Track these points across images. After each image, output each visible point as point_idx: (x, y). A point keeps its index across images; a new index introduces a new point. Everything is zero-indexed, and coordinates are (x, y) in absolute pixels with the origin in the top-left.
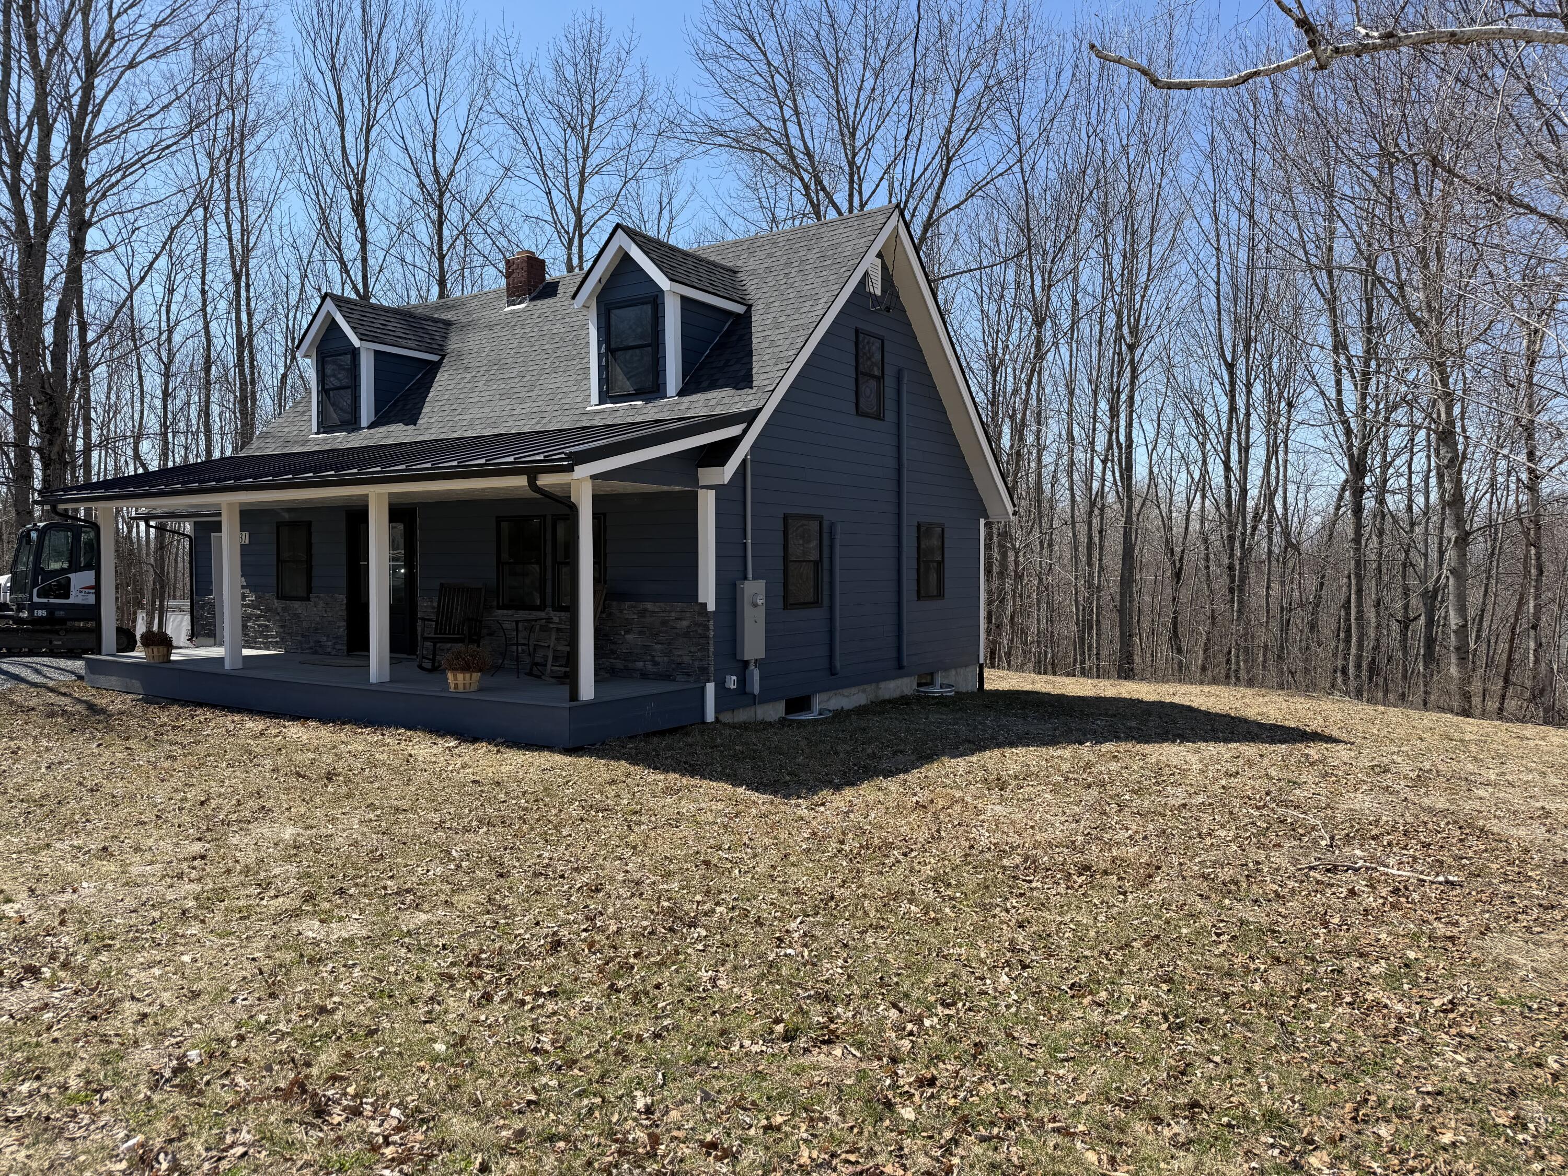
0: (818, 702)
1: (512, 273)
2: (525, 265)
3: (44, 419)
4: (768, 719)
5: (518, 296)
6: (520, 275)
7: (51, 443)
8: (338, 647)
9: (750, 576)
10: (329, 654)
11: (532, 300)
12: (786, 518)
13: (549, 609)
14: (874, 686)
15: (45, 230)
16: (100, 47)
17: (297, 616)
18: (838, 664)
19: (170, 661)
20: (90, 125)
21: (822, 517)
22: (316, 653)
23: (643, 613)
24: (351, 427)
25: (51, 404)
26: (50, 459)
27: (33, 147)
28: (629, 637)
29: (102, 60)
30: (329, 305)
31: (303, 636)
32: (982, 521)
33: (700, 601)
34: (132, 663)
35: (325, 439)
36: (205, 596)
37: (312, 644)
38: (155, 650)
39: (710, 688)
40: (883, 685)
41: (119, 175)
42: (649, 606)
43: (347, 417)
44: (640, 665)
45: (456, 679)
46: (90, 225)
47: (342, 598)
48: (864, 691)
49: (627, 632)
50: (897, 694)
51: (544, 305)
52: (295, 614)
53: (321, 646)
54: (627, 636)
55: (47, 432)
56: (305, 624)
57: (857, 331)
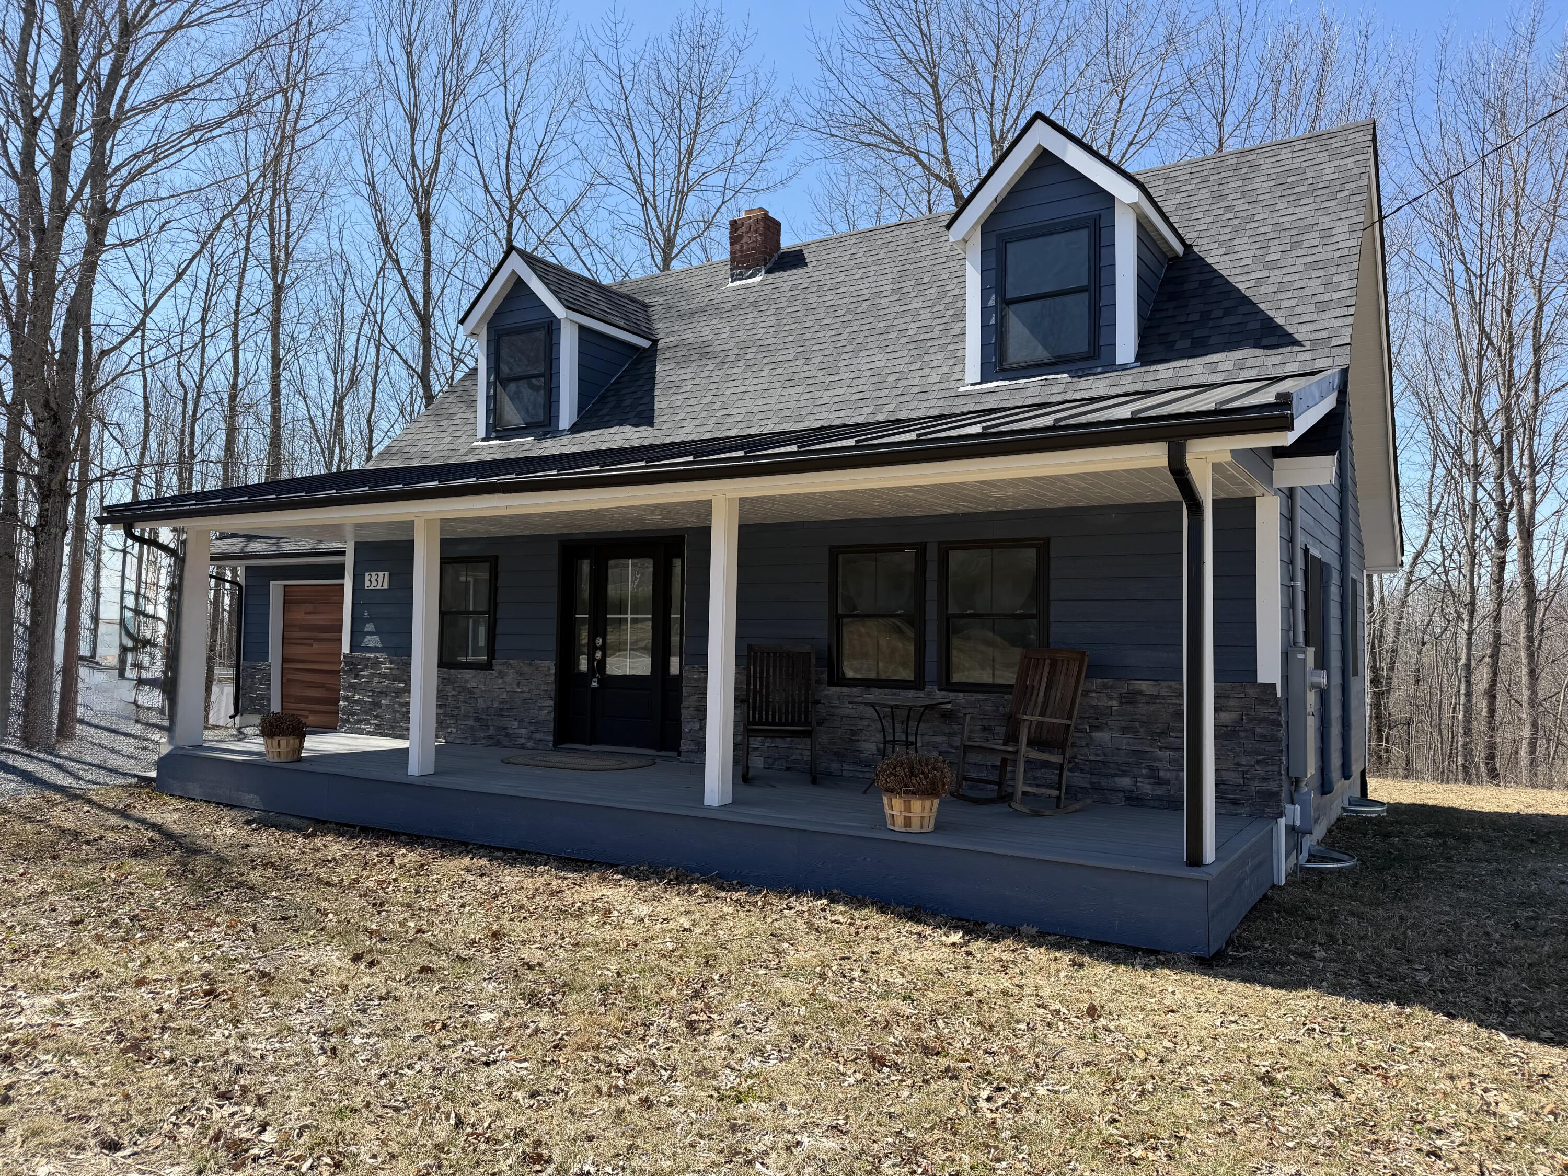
1: (741, 237)
2: (761, 225)
3: (45, 441)
5: (748, 268)
6: (751, 240)
7: (52, 469)
8: (539, 736)
9: (1300, 640)
10: (523, 746)
11: (769, 271)
13: (932, 688)
15: (62, 212)
16: (137, 10)
17: (470, 691)
19: (300, 759)
20: (126, 91)
22: (498, 744)
23: (1133, 697)
24: (541, 430)
25: (55, 423)
26: (50, 490)
27: (55, 110)
28: (1102, 736)
29: (140, 22)
30: (516, 263)
31: (477, 719)
32: (1365, 574)
33: (1260, 679)
34: (243, 762)
35: (499, 446)
36: (258, 660)
37: (492, 731)
38: (283, 742)
41: (149, 157)
42: (1145, 686)
43: (541, 417)
44: (1125, 782)
45: (908, 809)
46: (114, 213)
47: (549, 666)
49: (1098, 728)
51: (787, 278)
52: (464, 688)
53: (507, 735)
54: (1097, 735)
55: (48, 456)
56: (480, 701)
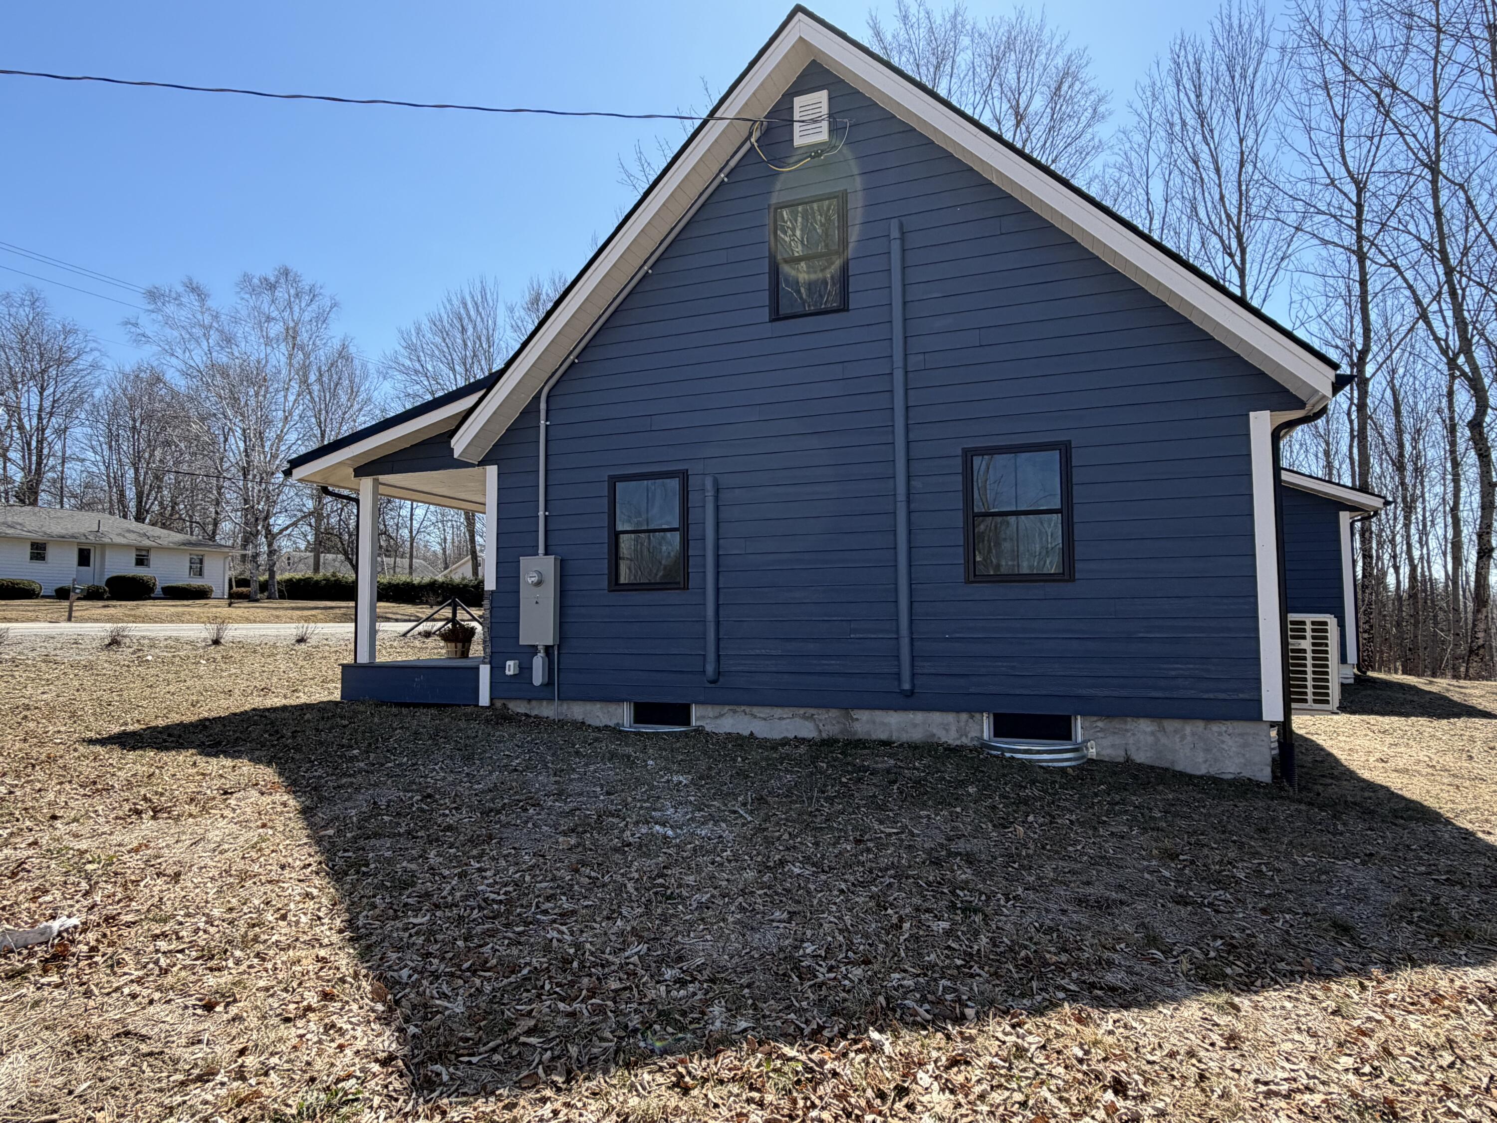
0: (696, 717)
4: (590, 722)
9: (541, 551)
12: (612, 481)
18: (712, 668)
21: (685, 472)
32: (1260, 419)
39: (484, 670)
48: (813, 718)
57: (774, 210)
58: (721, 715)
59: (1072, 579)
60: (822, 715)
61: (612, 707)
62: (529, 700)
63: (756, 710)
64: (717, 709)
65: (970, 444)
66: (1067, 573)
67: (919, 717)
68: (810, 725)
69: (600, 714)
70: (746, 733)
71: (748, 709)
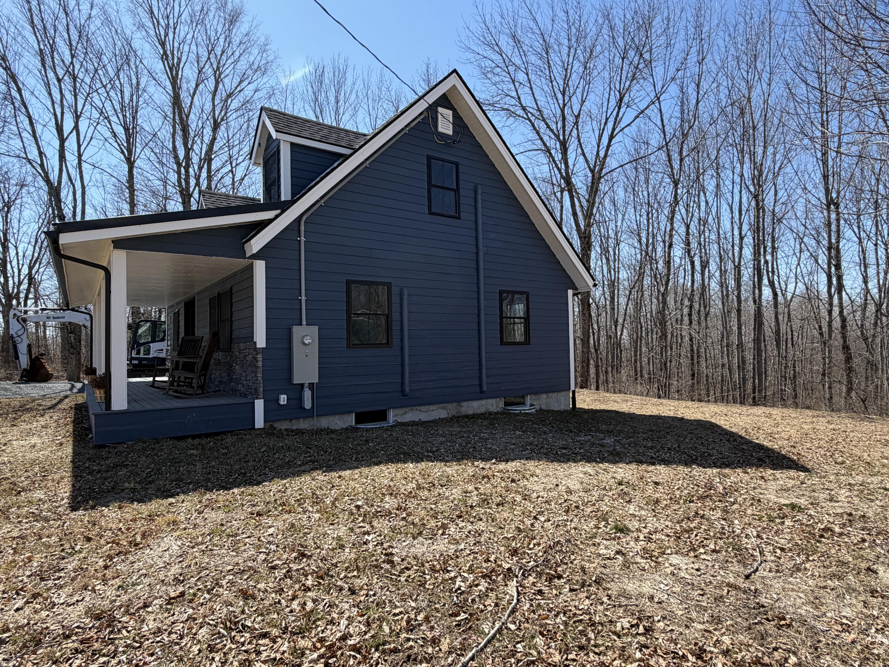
0: (393, 416)
4: (333, 428)
9: (304, 322)
12: (349, 283)
14: (454, 404)
18: (407, 389)
21: (390, 283)
23: (240, 351)
32: (570, 292)
33: (254, 340)
39: (259, 405)
40: (465, 404)
48: (444, 408)
50: (482, 410)
54: (236, 367)
57: (429, 158)
58: (406, 413)
59: (529, 344)
60: (449, 406)
61: (345, 417)
62: (291, 420)
63: (422, 408)
64: (404, 410)
65: (502, 288)
66: (527, 341)
67: (484, 402)
68: (445, 412)
69: (339, 422)
70: (417, 420)
71: (418, 408)
